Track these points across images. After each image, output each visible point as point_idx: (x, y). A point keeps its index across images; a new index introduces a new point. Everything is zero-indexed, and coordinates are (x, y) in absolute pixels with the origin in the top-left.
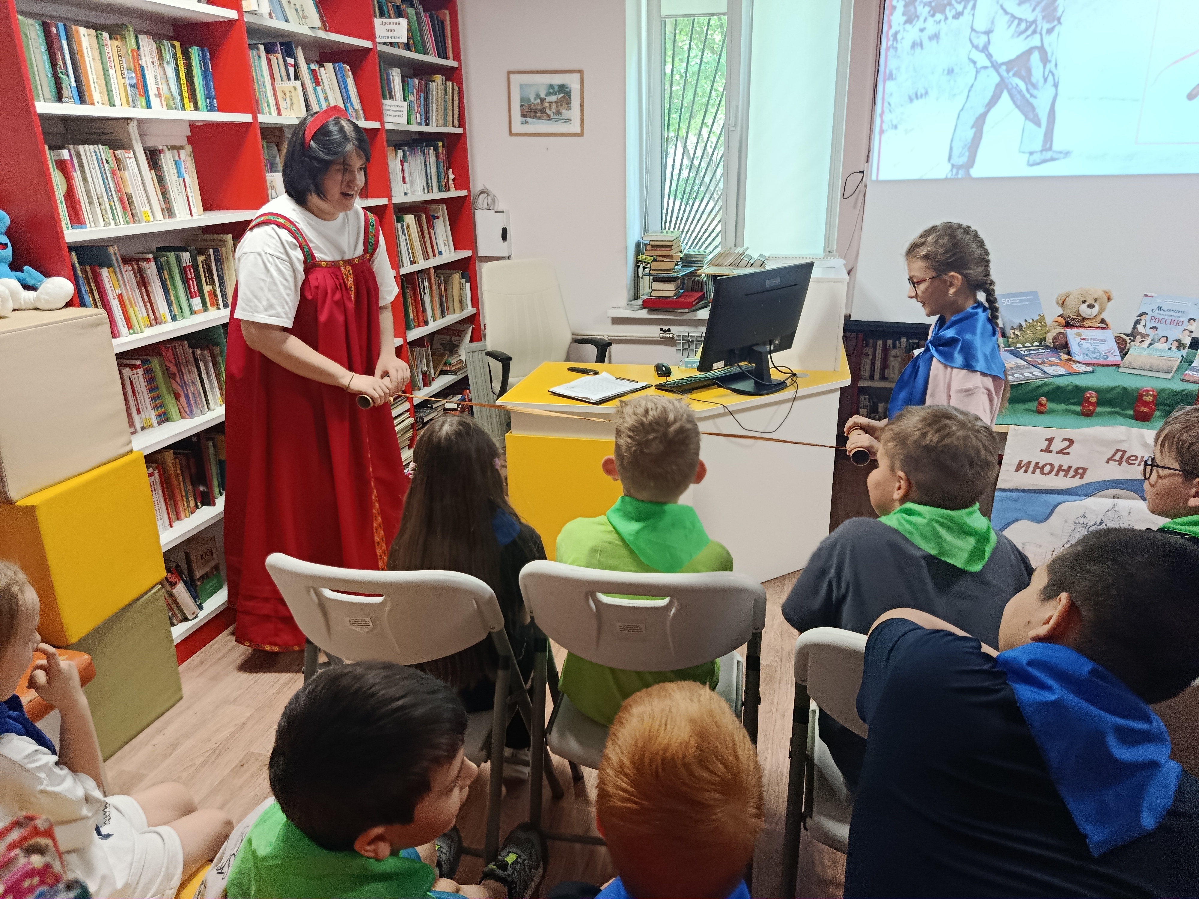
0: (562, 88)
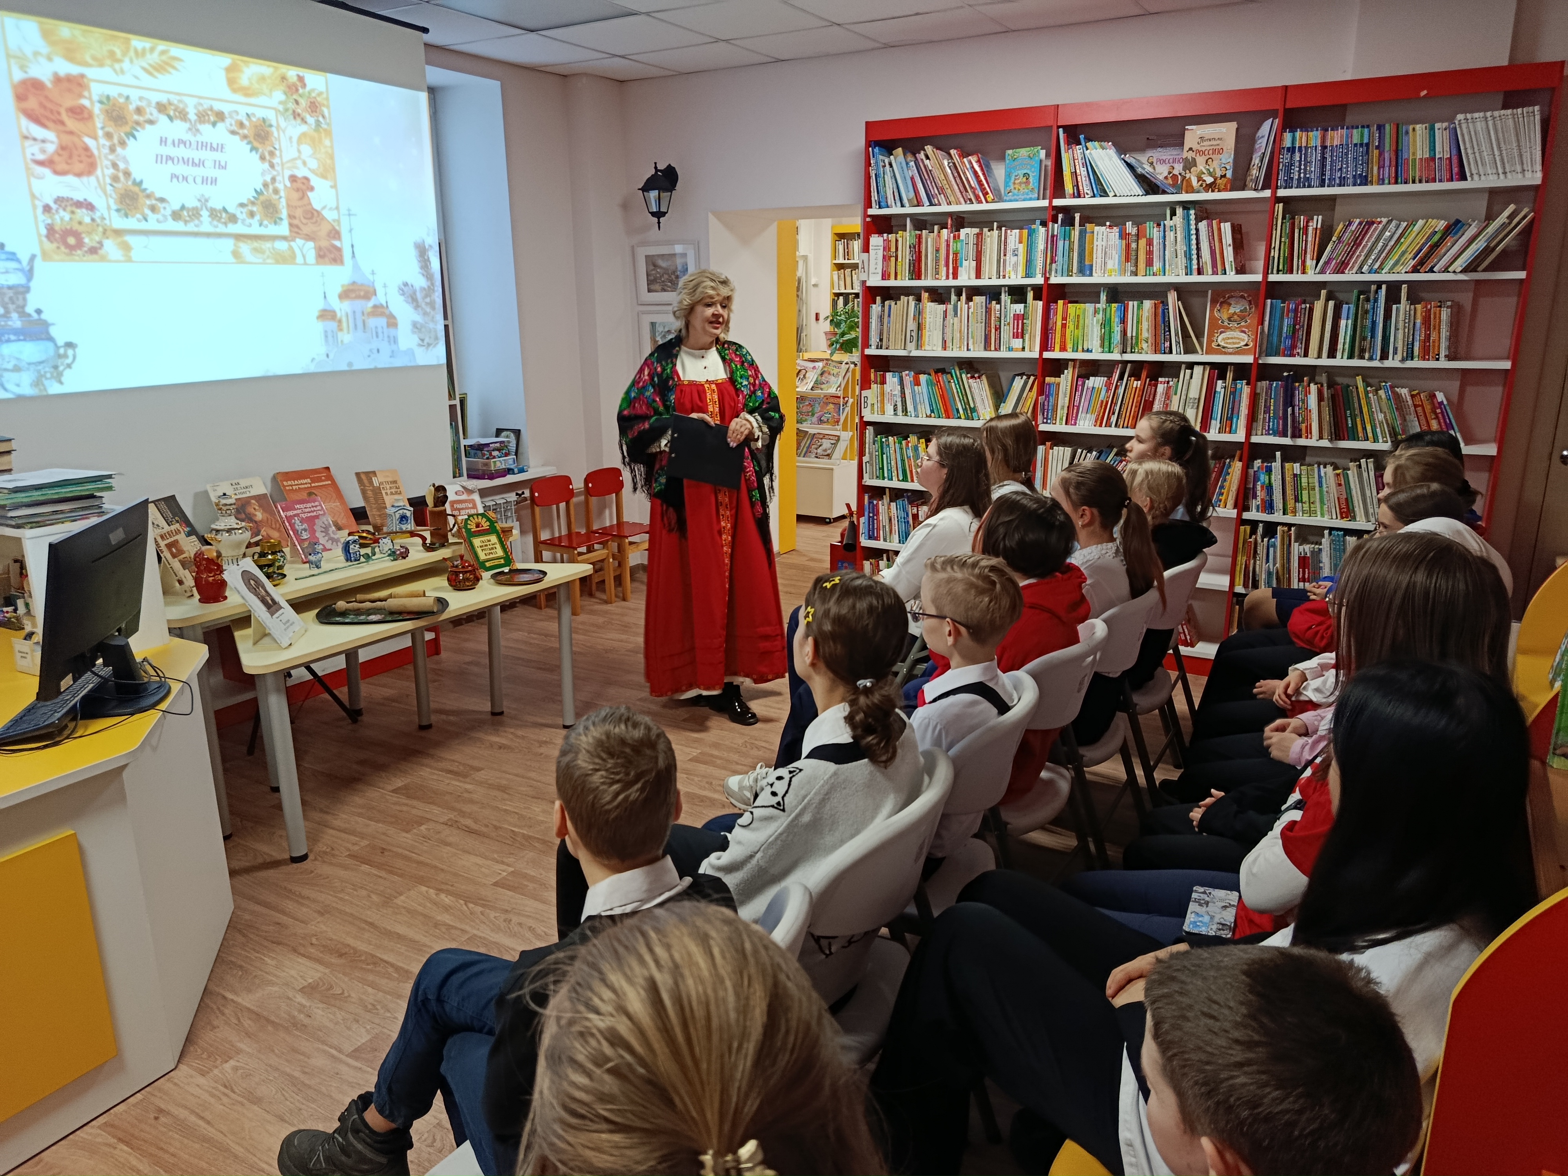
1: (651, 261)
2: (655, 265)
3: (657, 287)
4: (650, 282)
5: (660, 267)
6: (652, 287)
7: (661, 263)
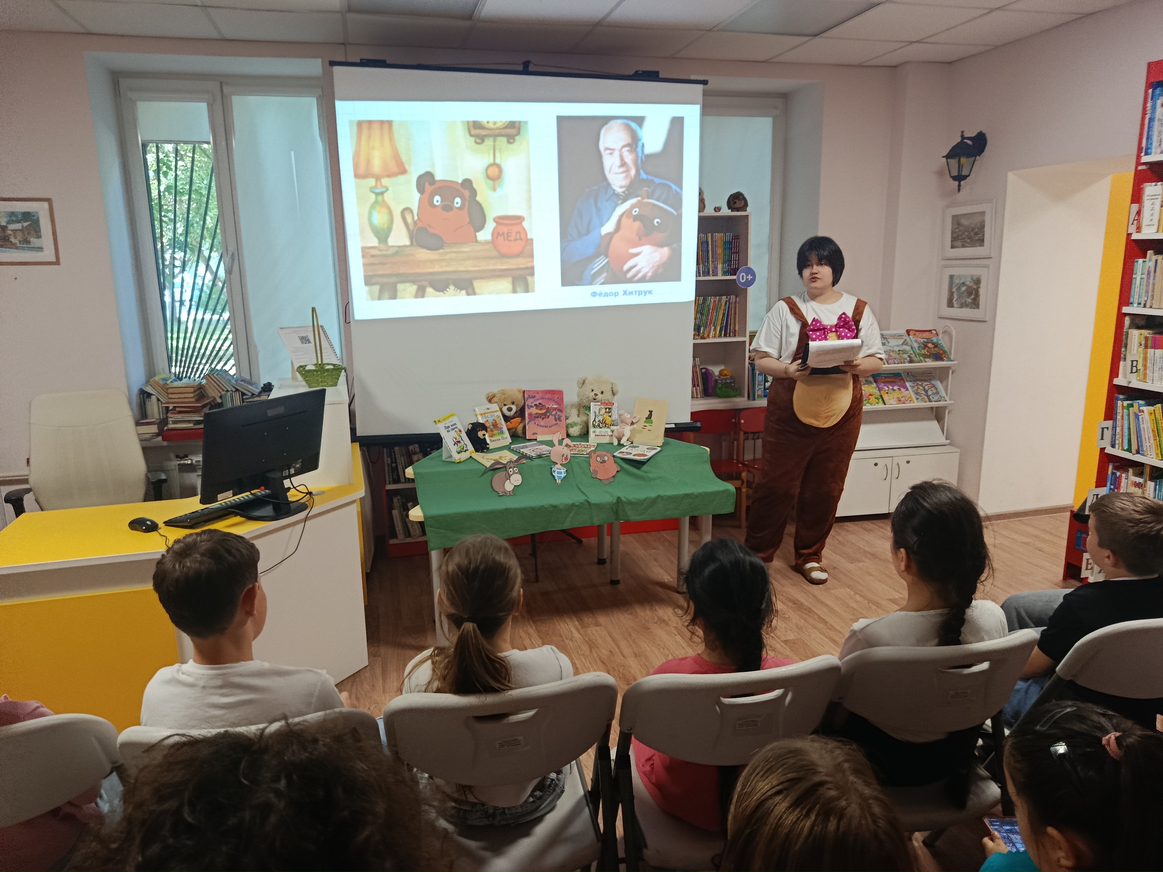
0: (27, 216)
1: (956, 220)
2: (959, 224)
3: (959, 243)
4: (954, 239)
5: (963, 225)
6: (956, 244)
7: (965, 222)
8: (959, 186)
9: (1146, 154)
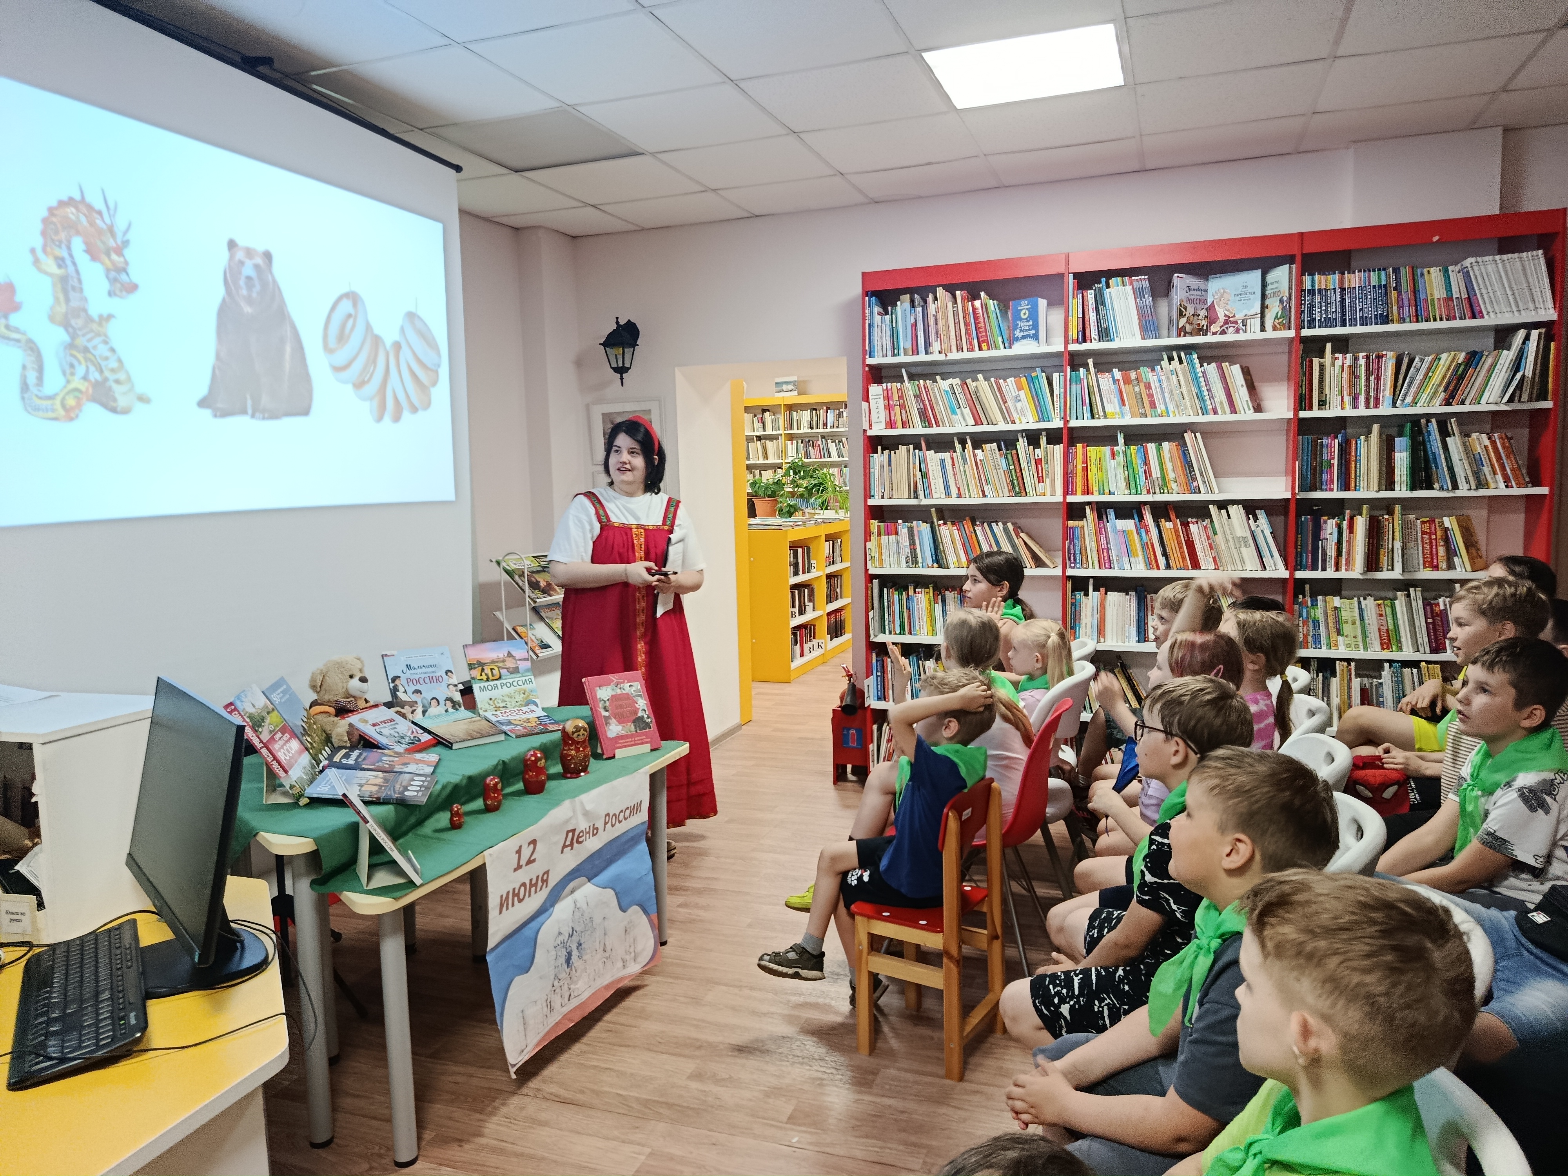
8: (622, 379)
9: (870, 357)
